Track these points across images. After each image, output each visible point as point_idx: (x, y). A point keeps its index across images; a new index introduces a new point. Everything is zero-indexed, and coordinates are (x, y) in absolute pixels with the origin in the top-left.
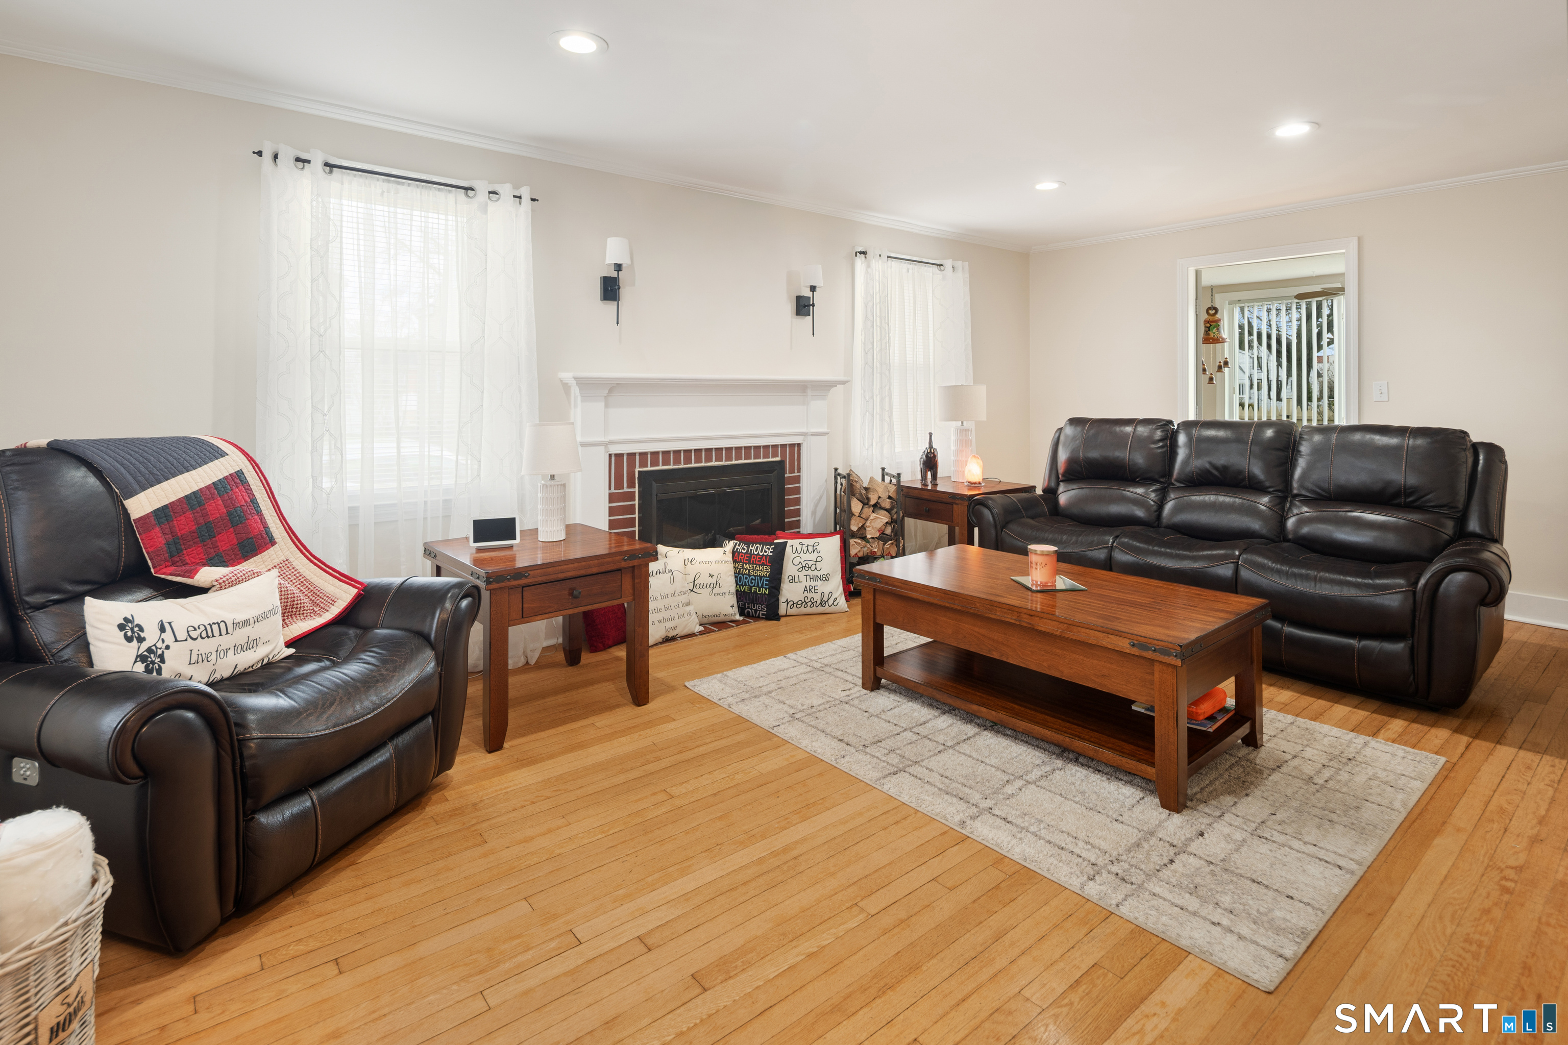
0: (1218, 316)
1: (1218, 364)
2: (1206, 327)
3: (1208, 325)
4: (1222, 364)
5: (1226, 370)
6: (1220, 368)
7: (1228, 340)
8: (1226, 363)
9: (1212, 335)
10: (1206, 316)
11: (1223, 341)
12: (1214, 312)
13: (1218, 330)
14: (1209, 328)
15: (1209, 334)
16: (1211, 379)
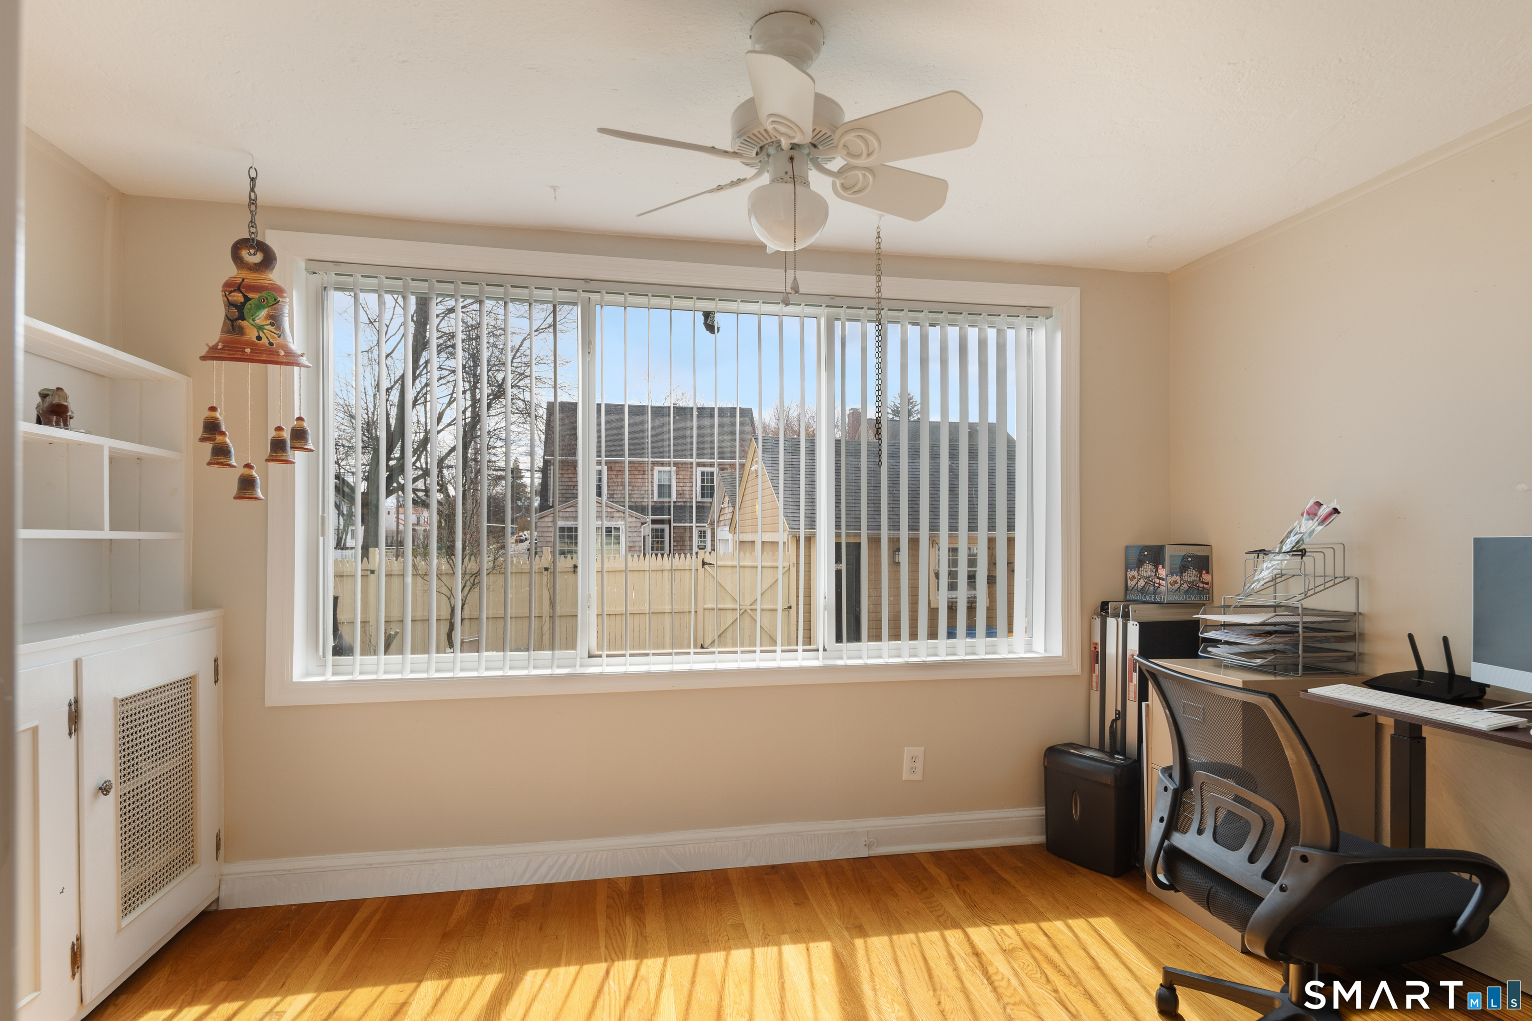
0: (275, 276)
1: (272, 433)
2: (230, 304)
3: (238, 297)
4: (286, 435)
5: (299, 457)
6: (278, 446)
7: (304, 360)
8: (299, 435)
9: (252, 334)
10: (231, 271)
11: (290, 360)
12: (258, 258)
13: (275, 320)
14: (240, 307)
15: (241, 331)
16: (247, 485)
